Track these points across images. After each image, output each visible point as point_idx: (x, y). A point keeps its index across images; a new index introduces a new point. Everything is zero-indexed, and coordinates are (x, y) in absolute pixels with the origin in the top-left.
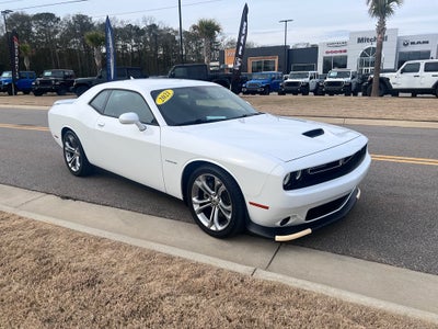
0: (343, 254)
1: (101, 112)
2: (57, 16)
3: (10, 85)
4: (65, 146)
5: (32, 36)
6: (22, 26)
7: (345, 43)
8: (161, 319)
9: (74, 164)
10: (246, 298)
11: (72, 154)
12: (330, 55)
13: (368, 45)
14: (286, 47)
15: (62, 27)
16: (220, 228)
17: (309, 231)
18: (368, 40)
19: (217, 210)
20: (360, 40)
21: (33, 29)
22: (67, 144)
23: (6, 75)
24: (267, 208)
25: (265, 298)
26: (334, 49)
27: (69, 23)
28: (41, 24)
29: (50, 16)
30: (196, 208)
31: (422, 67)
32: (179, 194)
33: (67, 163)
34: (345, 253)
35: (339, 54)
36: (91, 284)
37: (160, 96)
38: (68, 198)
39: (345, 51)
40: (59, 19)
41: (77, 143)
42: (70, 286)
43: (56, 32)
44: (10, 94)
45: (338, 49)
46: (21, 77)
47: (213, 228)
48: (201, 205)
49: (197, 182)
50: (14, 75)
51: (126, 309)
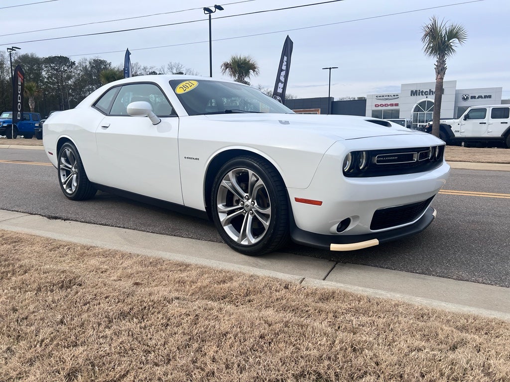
0: (423, 273)
1: (107, 114)
2: (72, 59)
3: (9, 126)
4: (60, 163)
5: (42, 81)
6: (31, 69)
7: (396, 96)
8: (164, 321)
9: (70, 185)
10: (293, 304)
11: (68, 173)
12: (380, 108)
13: (422, 99)
14: (330, 99)
15: (77, 73)
16: (254, 241)
17: (375, 242)
18: (422, 93)
19: (250, 217)
20: (414, 93)
21: (44, 73)
22: (63, 160)
23: (6, 116)
24: (319, 203)
25: (320, 304)
26: (384, 102)
27: (85, 68)
28: (53, 68)
29: (63, 60)
30: (223, 217)
31: (489, 113)
32: (200, 205)
33: (61, 184)
34: (426, 272)
35: (390, 108)
36: (65, 285)
37: (181, 85)
38: (56, 218)
39: (397, 105)
40: (74, 63)
41: (75, 158)
42: (35, 286)
43: (69, 78)
44: (9, 137)
45: (389, 102)
46: (23, 119)
47: (244, 242)
48: (229, 213)
49: (224, 183)
50: (14, 116)
51: (113, 309)
